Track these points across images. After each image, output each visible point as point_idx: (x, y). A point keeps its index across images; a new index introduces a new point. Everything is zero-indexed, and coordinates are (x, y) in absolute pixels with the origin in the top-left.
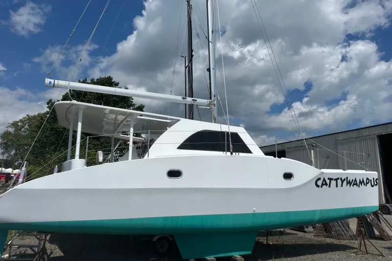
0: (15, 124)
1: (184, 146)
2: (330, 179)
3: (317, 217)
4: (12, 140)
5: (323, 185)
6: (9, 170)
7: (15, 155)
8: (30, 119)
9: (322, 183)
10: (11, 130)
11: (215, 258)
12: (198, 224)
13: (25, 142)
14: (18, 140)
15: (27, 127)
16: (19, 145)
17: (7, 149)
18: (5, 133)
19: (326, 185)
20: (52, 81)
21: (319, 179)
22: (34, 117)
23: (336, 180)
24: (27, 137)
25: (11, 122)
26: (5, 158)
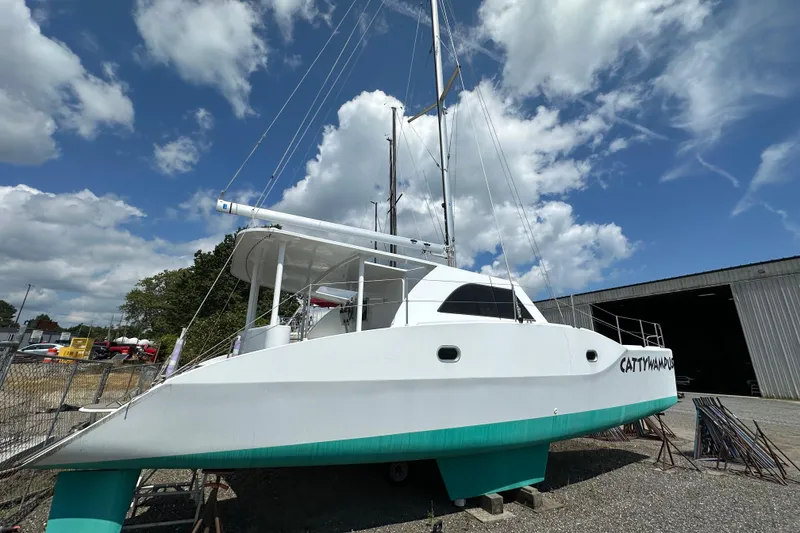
0: (147, 282)
1: (446, 308)
2: (634, 360)
3: (622, 417)
4: (142, 301)
5: (628, 368)
6: (134, 341)
7: (144, 320)
8: (168, 275)
9: (627, 365)
10: (142, 289)
11: (499, 493)
12: (481, 439)
13: (159, 304)
14: (150, 302)
15: (163, 285)
16: (151, 308)
17: (133, 313)
18: (133, 292)
19: (630, 367)
20: (228, 204)
21: (624, 360)
22: (174, 273)
23: (640, 360)
24: (162, 298)
25: (143, 278)
26: (129, 325)
